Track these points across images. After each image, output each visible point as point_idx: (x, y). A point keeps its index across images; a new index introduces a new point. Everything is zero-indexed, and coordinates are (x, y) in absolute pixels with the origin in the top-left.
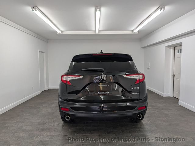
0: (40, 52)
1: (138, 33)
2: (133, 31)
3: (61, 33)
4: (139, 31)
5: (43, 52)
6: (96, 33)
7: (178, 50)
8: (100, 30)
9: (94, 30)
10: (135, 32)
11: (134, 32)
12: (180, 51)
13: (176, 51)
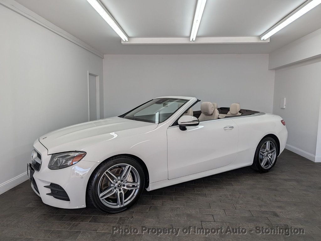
0: (90, 74)
1: (269, 41)
2: (260, 37)
3: (127, 40)
4: (271, 38)
5: (95, 76)
6: (191, 40)
8: (200, 34)
9: (188, 34)
10: (264, 40)
11: (262, 39)
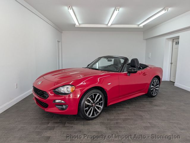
3: (78, 25)
5: (59, 42)
6: (108, 26)
7: (176, 42)
10: (140, 26)
12: (177, 43)
13: (174, 43)
